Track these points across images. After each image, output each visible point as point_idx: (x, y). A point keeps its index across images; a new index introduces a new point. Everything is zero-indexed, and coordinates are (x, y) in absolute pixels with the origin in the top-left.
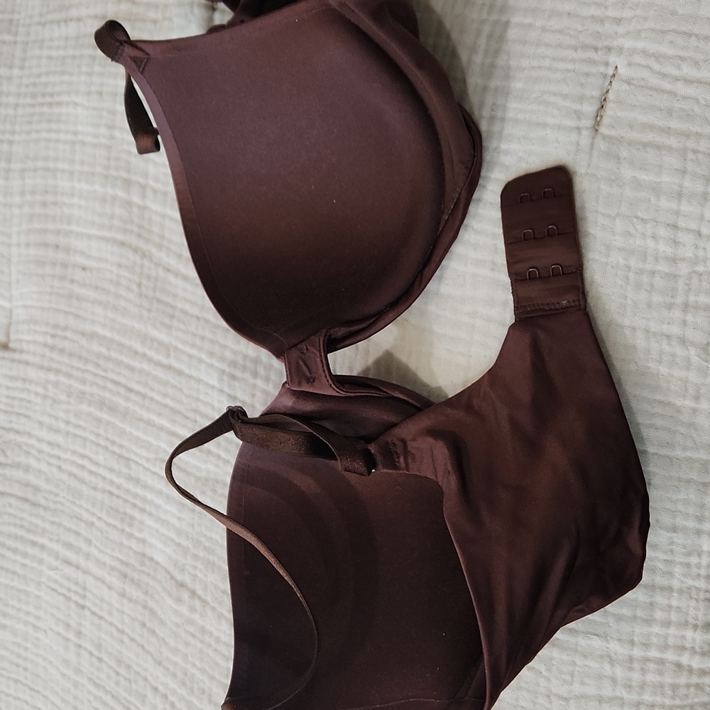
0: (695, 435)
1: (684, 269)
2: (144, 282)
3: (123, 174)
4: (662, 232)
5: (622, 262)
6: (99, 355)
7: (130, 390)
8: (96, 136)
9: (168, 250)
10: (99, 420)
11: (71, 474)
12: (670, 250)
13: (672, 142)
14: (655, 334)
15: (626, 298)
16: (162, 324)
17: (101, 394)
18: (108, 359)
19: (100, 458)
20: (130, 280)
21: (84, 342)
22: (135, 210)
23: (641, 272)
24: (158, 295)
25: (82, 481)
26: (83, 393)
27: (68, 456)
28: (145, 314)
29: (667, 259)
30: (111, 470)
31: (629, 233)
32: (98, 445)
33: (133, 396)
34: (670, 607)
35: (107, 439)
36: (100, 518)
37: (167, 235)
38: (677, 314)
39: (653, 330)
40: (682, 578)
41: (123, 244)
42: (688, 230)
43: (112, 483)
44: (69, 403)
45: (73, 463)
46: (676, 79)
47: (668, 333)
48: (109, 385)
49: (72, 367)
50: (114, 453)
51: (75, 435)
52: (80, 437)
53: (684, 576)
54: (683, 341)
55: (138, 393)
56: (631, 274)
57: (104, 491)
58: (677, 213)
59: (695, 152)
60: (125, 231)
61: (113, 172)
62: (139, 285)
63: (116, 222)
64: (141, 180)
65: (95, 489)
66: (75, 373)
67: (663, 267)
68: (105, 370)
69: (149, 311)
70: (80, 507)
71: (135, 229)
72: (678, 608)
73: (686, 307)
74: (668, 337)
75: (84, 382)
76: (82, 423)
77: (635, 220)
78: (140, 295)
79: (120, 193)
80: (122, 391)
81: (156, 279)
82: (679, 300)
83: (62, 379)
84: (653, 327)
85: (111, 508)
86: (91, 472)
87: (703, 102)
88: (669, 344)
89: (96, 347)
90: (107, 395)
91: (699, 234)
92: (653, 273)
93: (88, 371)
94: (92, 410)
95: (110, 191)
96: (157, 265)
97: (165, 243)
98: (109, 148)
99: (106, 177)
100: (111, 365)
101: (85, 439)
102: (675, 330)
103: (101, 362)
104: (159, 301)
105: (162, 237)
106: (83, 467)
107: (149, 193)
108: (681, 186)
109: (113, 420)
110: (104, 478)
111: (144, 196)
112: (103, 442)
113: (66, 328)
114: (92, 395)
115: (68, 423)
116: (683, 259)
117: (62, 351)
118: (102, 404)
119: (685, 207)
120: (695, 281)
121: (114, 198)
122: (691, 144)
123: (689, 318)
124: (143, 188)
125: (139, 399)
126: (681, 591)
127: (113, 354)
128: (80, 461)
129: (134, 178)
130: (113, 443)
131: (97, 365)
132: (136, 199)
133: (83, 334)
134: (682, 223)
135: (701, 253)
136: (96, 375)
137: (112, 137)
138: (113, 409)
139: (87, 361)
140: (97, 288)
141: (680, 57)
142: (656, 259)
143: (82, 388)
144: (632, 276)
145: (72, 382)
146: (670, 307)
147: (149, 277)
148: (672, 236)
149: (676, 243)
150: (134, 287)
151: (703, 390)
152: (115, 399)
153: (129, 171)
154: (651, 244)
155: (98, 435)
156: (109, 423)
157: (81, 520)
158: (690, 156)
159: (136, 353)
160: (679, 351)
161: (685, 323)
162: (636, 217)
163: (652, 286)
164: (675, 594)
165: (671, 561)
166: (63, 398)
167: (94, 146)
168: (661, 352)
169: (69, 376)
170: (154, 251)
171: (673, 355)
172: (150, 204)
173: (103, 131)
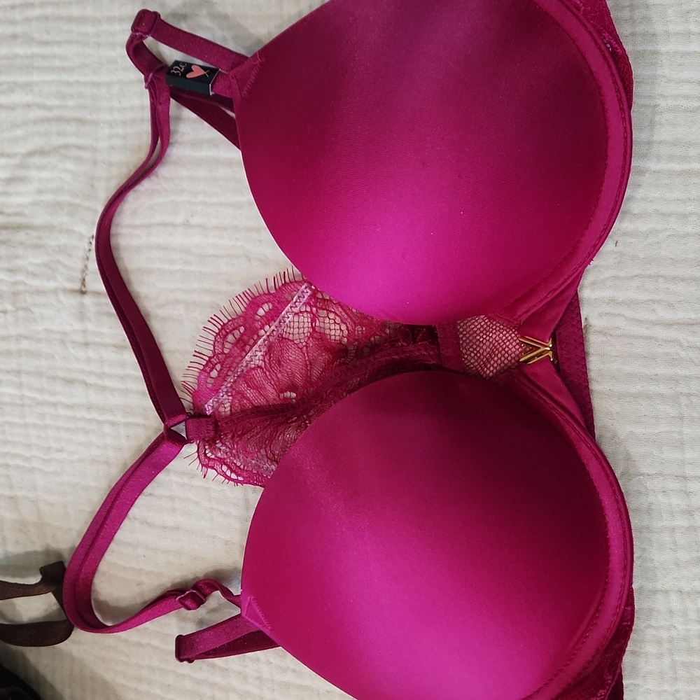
4: (672, 485)
12: (683, 502)
13: (662, 389)
14: (689, 594)
23: (661, 531)
29: (683, 512)
31: (639, 492)
39: (686, 589)
46: (654, 324)
58: (683, 462)
59: (689, 395)
64: (30, 495)
67: (682, 522)
84: (686, 587)
87: (686, 344)
92: (673, 530)
108: (681, 433)
119: (689, 455)
122: (682, 389)
129: (19, 493)
134: (689, 471)
141: (653, 301)
148: (683, 489)
149: (687, 494)
153: (11, 487)
158: (684, 400)
163: (675, 543)
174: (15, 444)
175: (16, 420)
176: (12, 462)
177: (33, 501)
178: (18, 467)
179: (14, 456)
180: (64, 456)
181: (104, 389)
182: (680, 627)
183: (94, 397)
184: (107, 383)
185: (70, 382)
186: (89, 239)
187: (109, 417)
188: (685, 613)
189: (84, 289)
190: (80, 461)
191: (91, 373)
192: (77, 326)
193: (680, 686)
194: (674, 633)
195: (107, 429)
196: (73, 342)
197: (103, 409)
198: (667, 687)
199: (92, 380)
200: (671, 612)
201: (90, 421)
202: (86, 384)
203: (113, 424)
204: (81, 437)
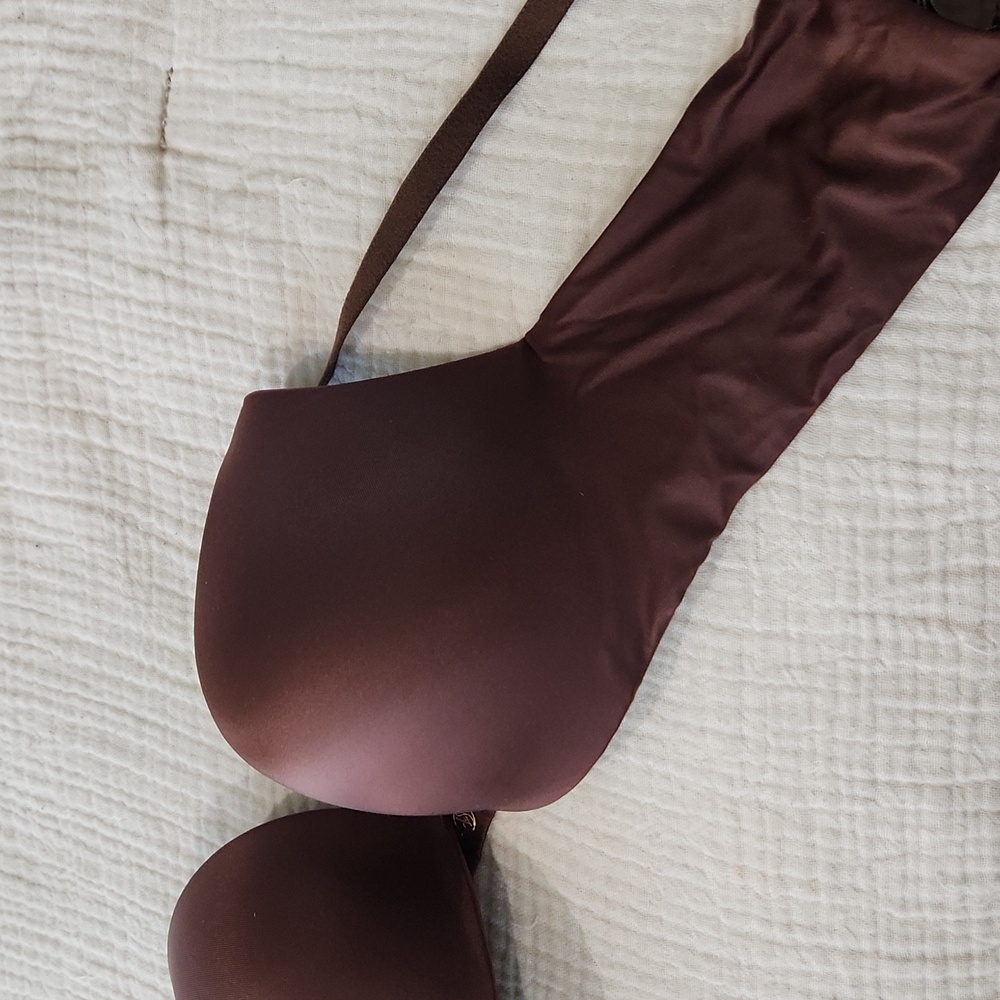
0: (978, 751)
1: (934, 522)
2: (133, 561)
3: (73, 405)
4: (897, 473)
5: (843, 523)
6: (86, 671)
7: (142, 721)
8: (18, 349)
9: (161, 512)
10: (103, 765)
11: (77, 842)
12: (911, 498)
14: (904, 619)
15: (855, 573)
16: (171, 624)
17: (101, 727)
18: (101, 676)
19: (116, 818)
20: (111, 561)
21: (58, 652)
22: (98, 455)
23: (873, 534)
24: (157, 580)
25: (96, 851)
26: (73, 727)
27: (68, 816)
28: (143, 610)
29: (909, 511)
30: (135, 835)
31: (848, 480)
32: (109, 800)
33: (146, 729)
34: (971, 979)
35: (121, 792)
36: (132, 903)
37: (153, 489)
38: (934, 587)
39: (901, 613)
40: (983, 940)
41: (90, 508)
42: (935, 467)
43: (140, 853)
44: (54, 742)
45: (76, 826)
47: (924, 615)
48: (108, 713)
49: (49, 690)
50: (133, 810)
51: (72, 787)
52: (80, 789)
53: (986, 936)
54: (946, 624)
55: (153, 725)
56: (859, 538)
57: (131, 865)
58: (915, 444)
59: (931, 352)
60: (90, 489)
61: (54, 402)
62: (126, 567)
63: (73, 476)
64: (100, 412)
65: (117, 862)
66: (54, 698)
67: (905, 524)
68: (99, 693)
69: (149, 604)
70: (100, 887)
71: (104, 484)
72: (983, 978)
73: (944, 575)
74: (924, 620)
75: (71, 711)
76: (79, 770)
77: (854, 461)
78: (131, 582)
79: (72, 434)
80: (130, 722)
81: (150, 556)
82: (934, 565)
83: (36, 706)
84: (901, 609)
85: (146, 888)
86: (106, 839)
88: (927, 632)
89: (78, 660)
90: (111, 730)
91: (951, 469)
92: (890, 534)
93: (74, 695)
94: (90, 750)
95: (56, 431)
96: (147, 535)
97: (153, 502)
98: (41, 365)
99: (46, 410)
100: (105, 686)
101: (89, 792)
102: (933, 609)
103: (91, 682)
104: (161, 589)
105: (148, 494)
106: (93, 832)
107: (115, 430)
108: (915, 404)
109: (124, 764)
110: (128, 847)
111: (108, 435)
112: (116, 798)
113: (28, 633)
114: (86, 729)
115: (58, 769)
116: (933, 508)
117: (29, 666)
118: (103, 741)
119: (925, 434)
120: (953, 537)
121: (64, 440)
122: (923, 341)
123: (952, 589)
124: (105, 421)
125: (157, 734)
126: (983, 957)
127: (107, 670)
128: (87, 824)
129: (87, 408)
130: (131, 796)
131: (87, 686)
132: (98, 440)
133: (56, 641)
134: (923, 457)
135: (957, 495)
136: (87, 701)
137: (43, 350)
138: (121, 749)
139: (69, 680)
140: (63, 573)
142: (893, 512)
143: (70, 719)
144: (860, 541)
145: (53, 712)
146: (922, 578)
147: (138, 554)
148: (913, 479)
149: (918, 487)
150: (119, 570)
151: (983, 688)
152: (122, 734)
153: (77, 399)
154: (882, 492)
155: (107, 787)
156: (119, 770)
157: (105, 905)
158: (925, 359)
159: (141, 666)
160: (941, 637)
161: (945, 598)
162: (856, 457)
163: (891, 552)
164: (976, 962)
165: (965, 921)
166: (44, 734)
167: (19, 363)
168: (917, 643)
169: (48, 703)
170: (138, 515)
171: (934, 645)
172: (118, 445)
173: (26, 340)
174: (82, 344)
175: (83, 314)
176: (79, 367)
177: (102, 420)
178: (86, 375)
179: (82, 360)
180: (140, 367)
181: (183, 284)
182: (888, 663)
183: (174, 295)
184: (189, 277)
185: (143, 271)
186: (168, 73)
187: (190, 323)
188: (897, 645)
189: (163, 146)
190: (159, 376)
191: (168, 261)
192: (152, 196)
193: (879, 738)
194: (878, 669)
195: (189, 338)
196: (147, 219)
197: (183, 311)
198: (860, 738)
199: (170, 271)
200: (877, 641)
201: (168, 325)
202: (163, 277)
203: (196, 332)
204: (159, 346)
